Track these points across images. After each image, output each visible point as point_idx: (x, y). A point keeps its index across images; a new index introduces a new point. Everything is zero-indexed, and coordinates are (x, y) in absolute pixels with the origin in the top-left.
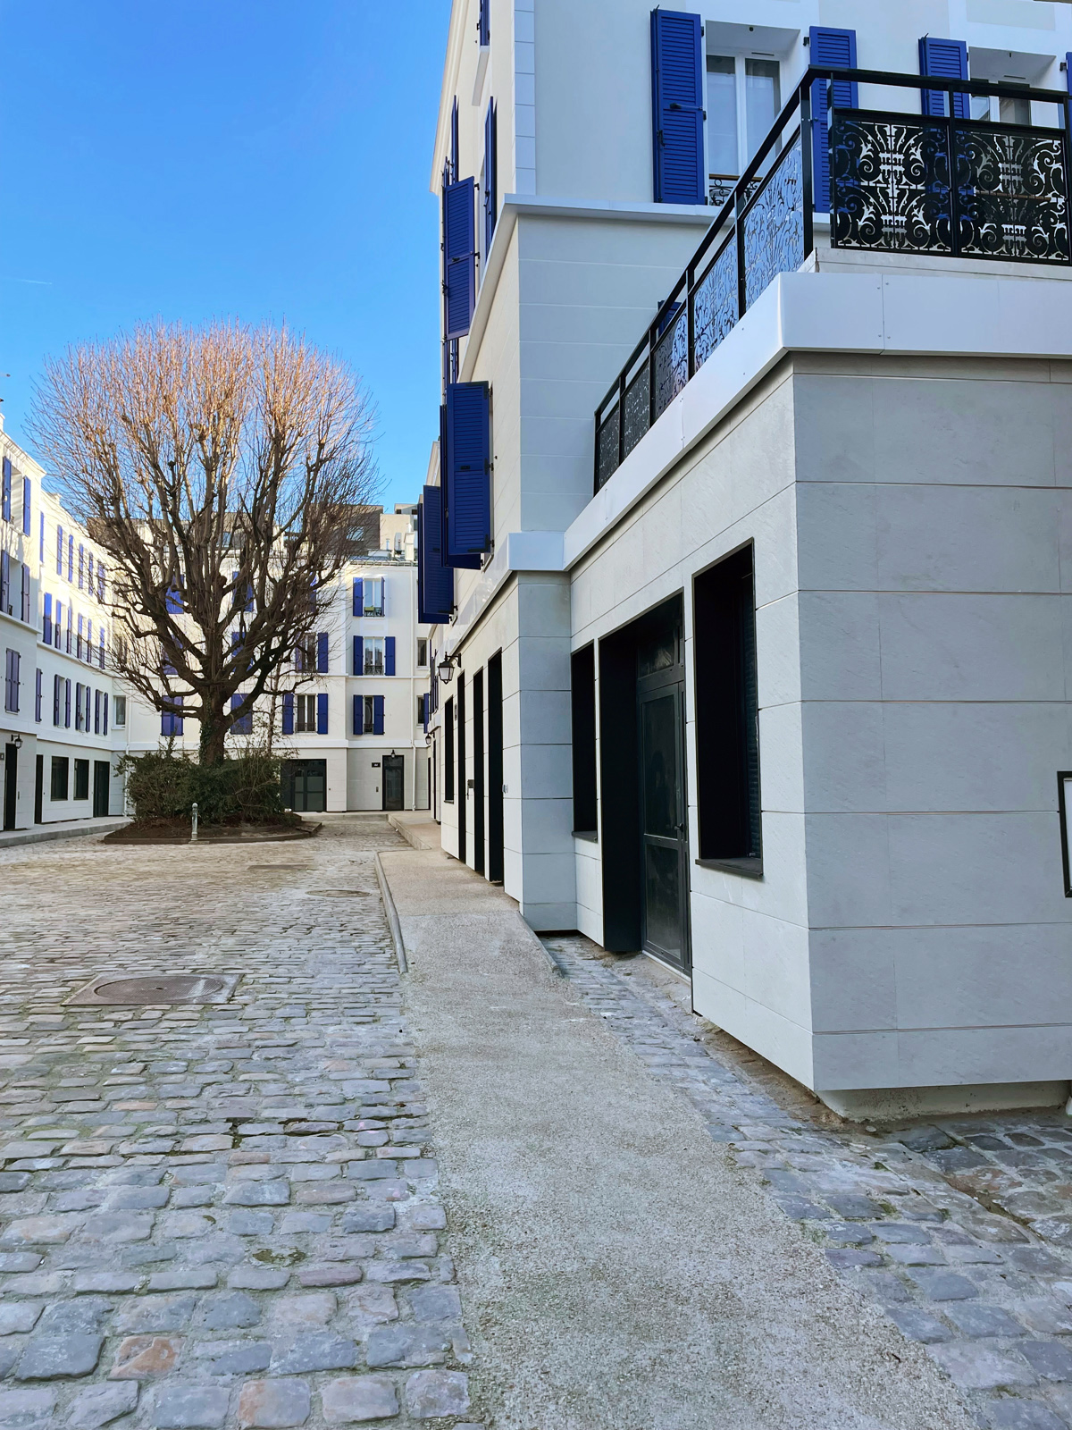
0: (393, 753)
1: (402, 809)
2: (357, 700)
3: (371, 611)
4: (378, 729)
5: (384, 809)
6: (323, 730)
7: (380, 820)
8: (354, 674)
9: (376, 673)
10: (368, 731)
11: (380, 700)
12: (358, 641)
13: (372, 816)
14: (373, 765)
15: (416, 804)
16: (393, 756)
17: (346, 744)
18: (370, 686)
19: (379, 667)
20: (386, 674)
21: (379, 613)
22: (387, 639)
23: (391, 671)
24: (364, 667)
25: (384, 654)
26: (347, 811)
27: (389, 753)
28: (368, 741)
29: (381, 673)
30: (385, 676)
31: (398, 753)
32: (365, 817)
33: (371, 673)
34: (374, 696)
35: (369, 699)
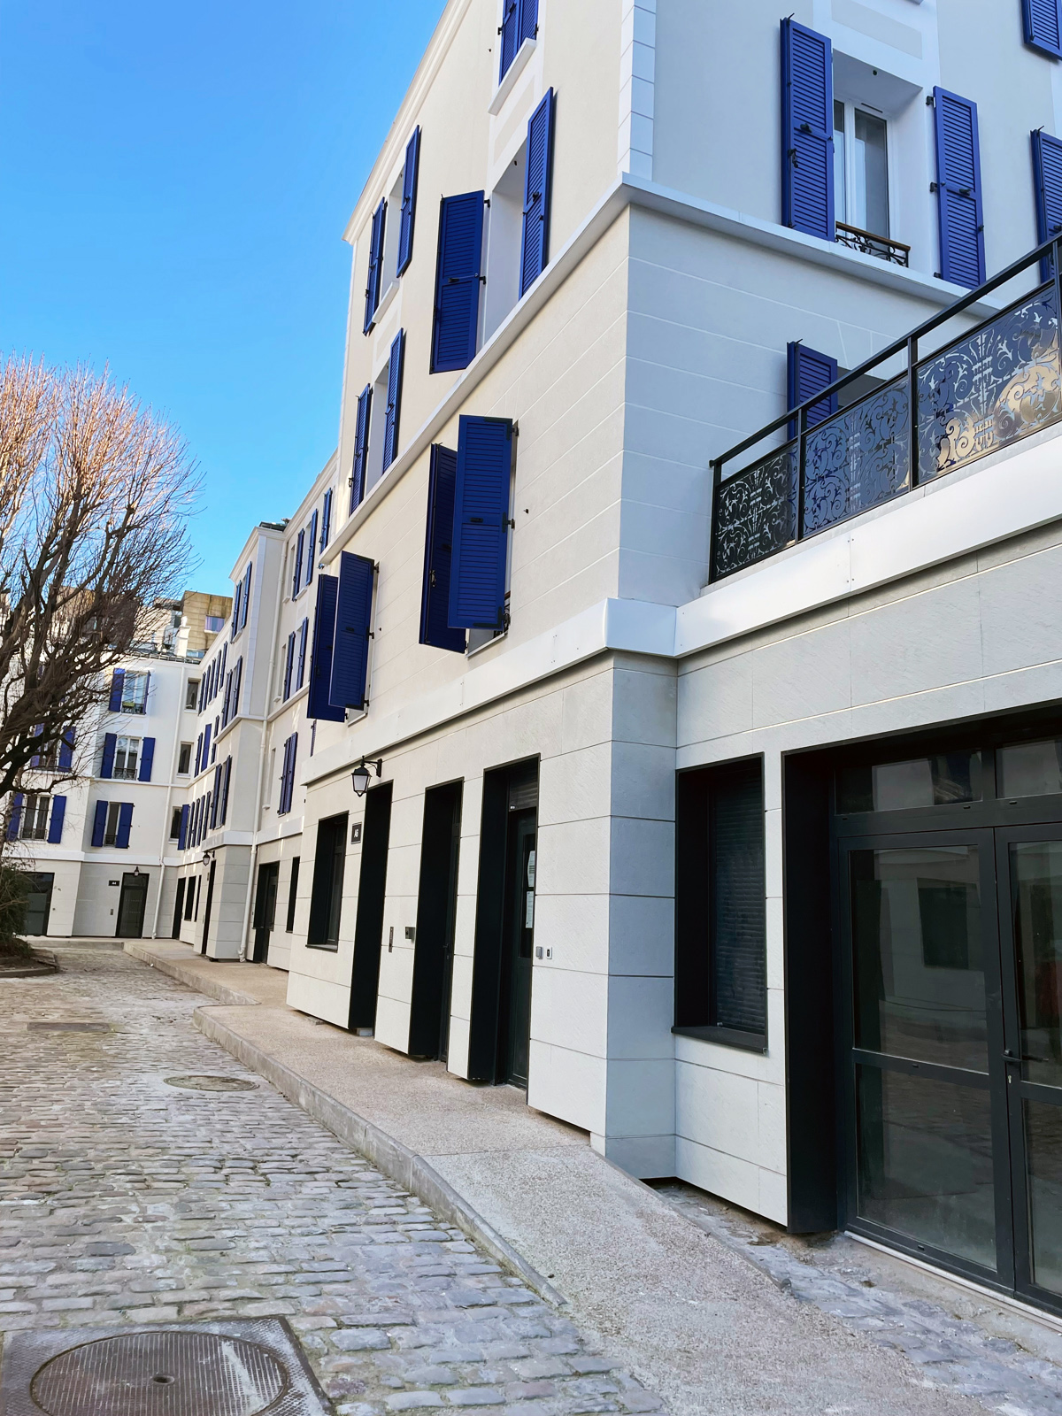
0: (137, 870)
1: (139, 936)
2: (101, 806)
3: (130, 708)
4: (122, 842)
5: (118, 936)
6: (55, 838)
7: (114, 949)
8: (101, 776)
9: (127, 777)
10: (110, 842)
11: (128, 808)
12: (110, 739)
13: (103, 944)
14: (111, 883)
15: (157, 932)
16: (136, 874)
17: (81, 856)
18: (119, 791)
19: (131, 772)
20: (140, 780)
21: (141, 710)
22: (146, 740)
23: (146, 776)
24: (113, 769)
25: (139, 756)
26: (73, 936)
27: (131, 870)
28: (109, 854)
29: (133, 778)
30: (137, 782)
31: (143, 870)
32: (94, 945)
33: (122, 777)
34: (122, 804)
35: (115, 806)
